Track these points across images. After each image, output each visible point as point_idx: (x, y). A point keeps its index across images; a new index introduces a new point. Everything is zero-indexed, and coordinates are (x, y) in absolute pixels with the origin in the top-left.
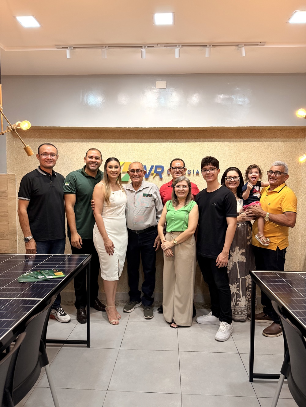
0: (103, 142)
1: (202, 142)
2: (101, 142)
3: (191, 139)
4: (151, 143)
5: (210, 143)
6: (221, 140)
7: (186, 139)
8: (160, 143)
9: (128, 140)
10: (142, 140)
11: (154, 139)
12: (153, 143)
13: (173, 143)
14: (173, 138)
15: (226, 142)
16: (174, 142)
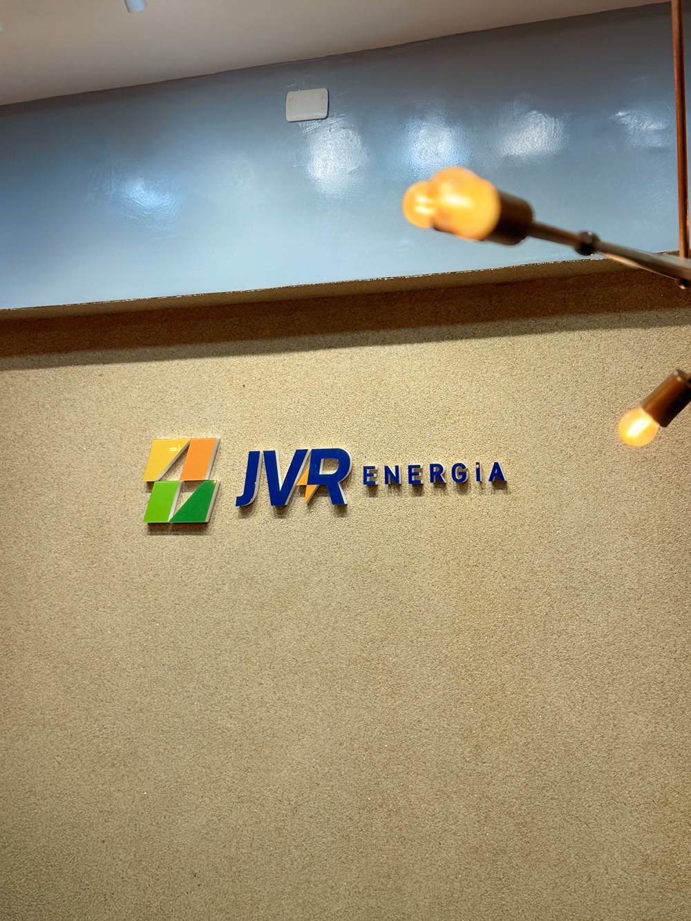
0: (111, 361)
1: (514, 335)
2: (104, 363)
3: (463, 322)
4: (296, 355)
5: (549, 336)
6: (602, 318)
7: (440, 324)
8: (333, 350)
9: (204, 347)
10: (258, 343)
11: (305, 333)
12: (303, 354)
13: (387, 348)
14: (385, 326)
15: (626, 327)
16: (391, 343)
